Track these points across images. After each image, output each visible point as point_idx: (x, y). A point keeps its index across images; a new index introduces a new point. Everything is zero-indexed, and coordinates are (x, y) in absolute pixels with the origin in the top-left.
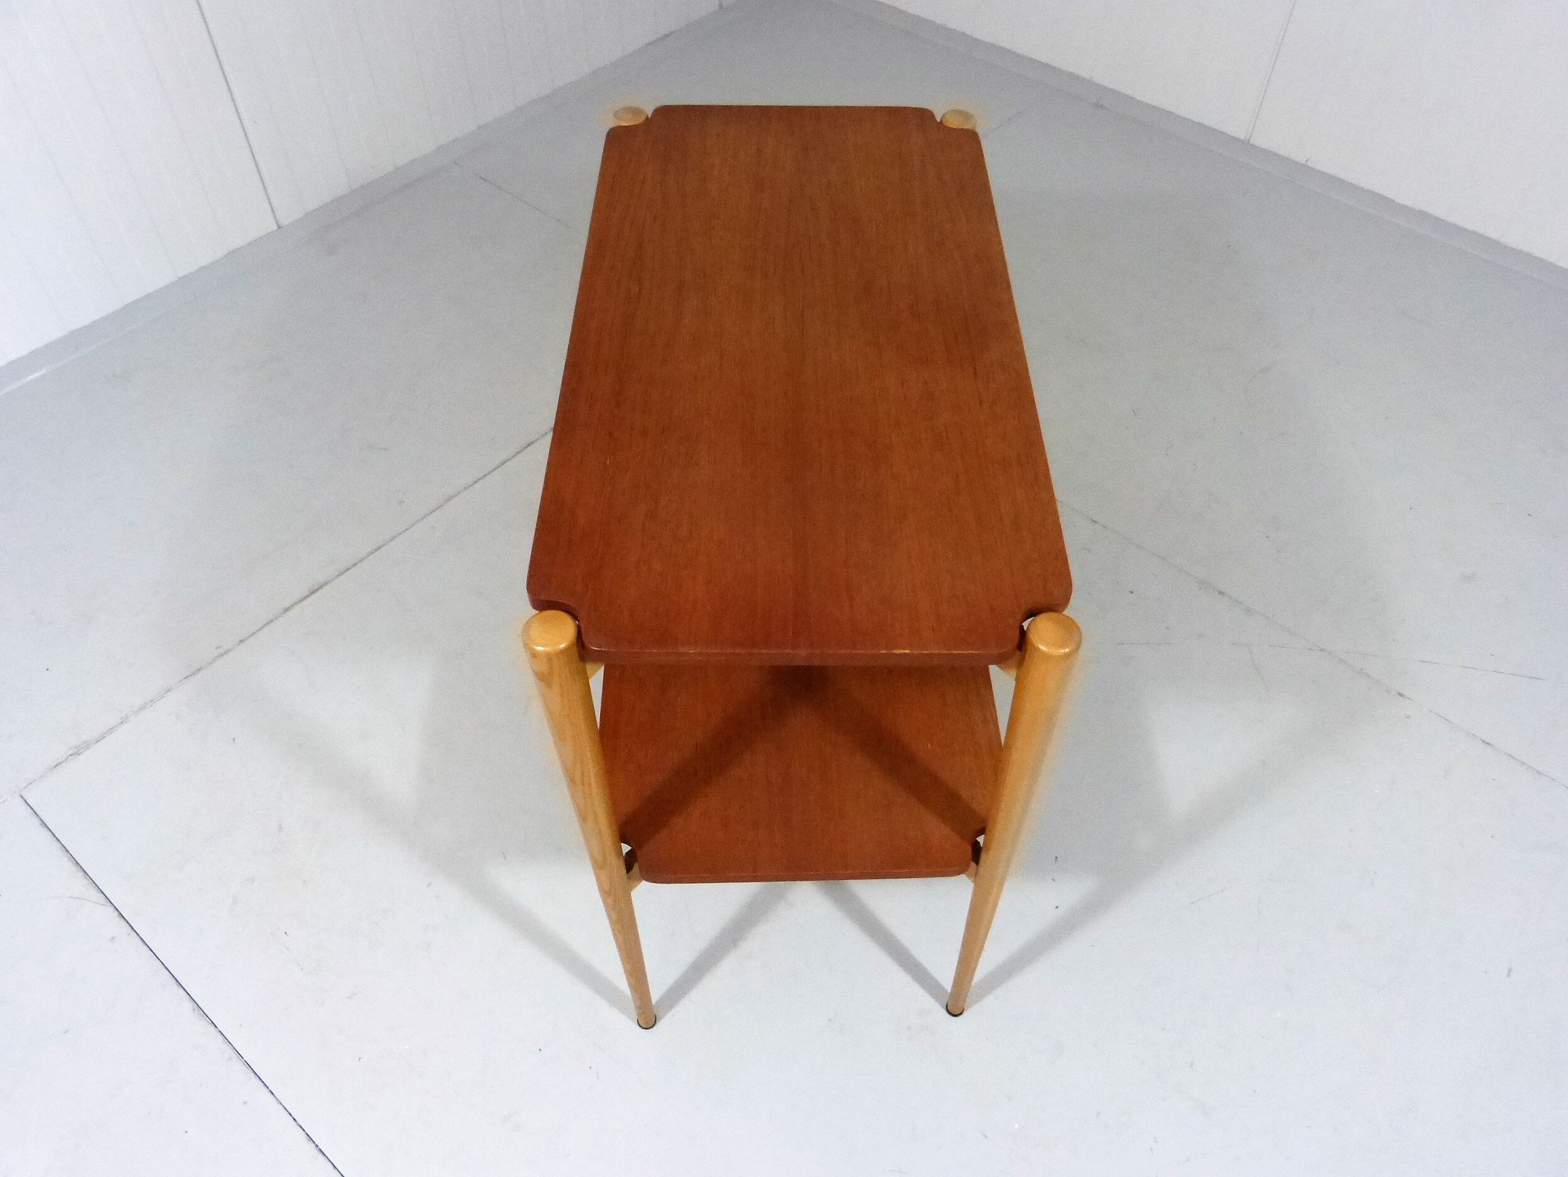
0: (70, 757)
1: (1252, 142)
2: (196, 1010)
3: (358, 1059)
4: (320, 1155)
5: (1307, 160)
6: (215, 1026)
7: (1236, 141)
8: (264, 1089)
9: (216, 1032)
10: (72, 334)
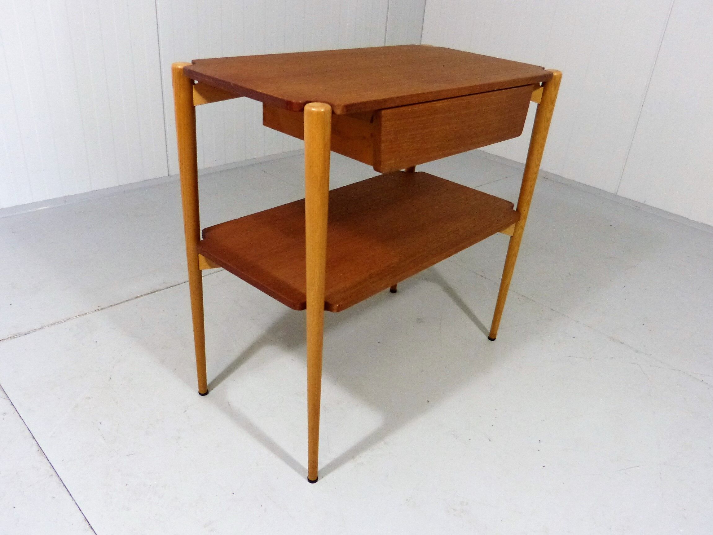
0: (10, 338)
1: (618, 194)
2: (40, 451)
3: (125, 485)
4: (91, 529)
5: (645, 202)
6: (48, 459)
7: (611, 194)
8: (67, 492)
9: (48, 462)
10: (65, 197)
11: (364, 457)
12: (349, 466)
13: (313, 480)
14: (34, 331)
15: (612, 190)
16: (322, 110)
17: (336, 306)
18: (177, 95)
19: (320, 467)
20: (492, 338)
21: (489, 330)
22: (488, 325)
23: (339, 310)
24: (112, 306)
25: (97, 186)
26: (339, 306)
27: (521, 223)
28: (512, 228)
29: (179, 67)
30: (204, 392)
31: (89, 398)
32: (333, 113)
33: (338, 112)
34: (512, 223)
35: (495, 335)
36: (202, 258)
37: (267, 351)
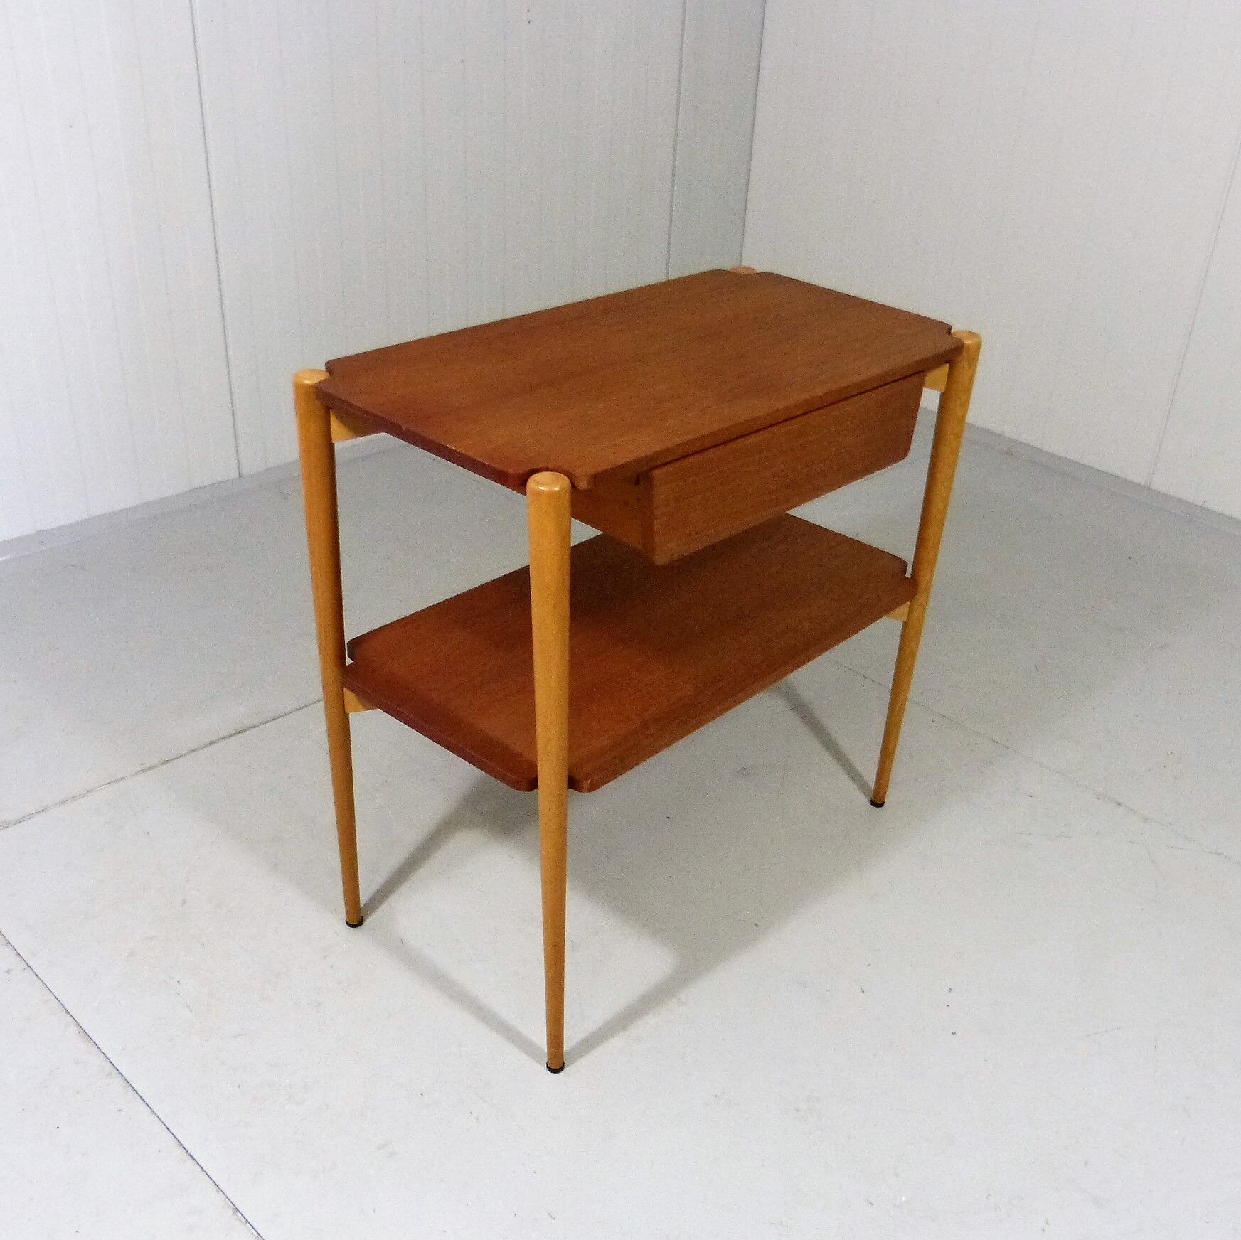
1: (1153, 487)
3: (238, 1086)
4: (190, 1159)
6: (98, 1047)
7: (1137, 485)
8: (141, 1101)
9: (99, 1052)
10: (40, 532)
11: (644, 1026)
12: (616, 1043)
13: (556, 1067)
14: (30, 816)
15: (1138, 478)
16: (557, 489)
17: (586, 783)
18: (303, 426)
19: (567, 1046)
20: (877, 802)
21: (872, 786)
22: (870, 777)
23: (591, 789)
24: (166, 762)
25: (100, 506)
26: (592, 783)
27: (920, 598)
28: (903, 610)
29: (307, 382)
30: (356, 921)
31: (152, 939)
32: (573, 486)
33: (582, 485)
34: (902, 603)
35: (883, 797)
36: (350, 696)
37: (463, 840)
